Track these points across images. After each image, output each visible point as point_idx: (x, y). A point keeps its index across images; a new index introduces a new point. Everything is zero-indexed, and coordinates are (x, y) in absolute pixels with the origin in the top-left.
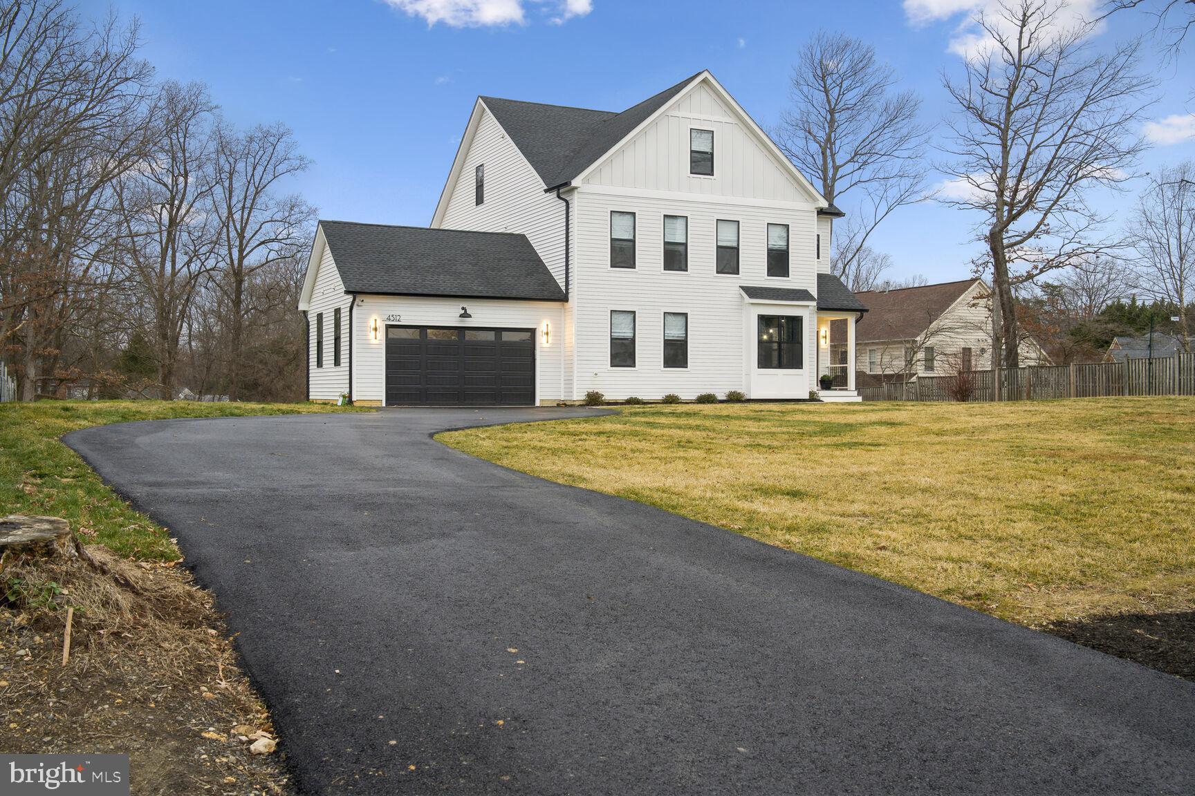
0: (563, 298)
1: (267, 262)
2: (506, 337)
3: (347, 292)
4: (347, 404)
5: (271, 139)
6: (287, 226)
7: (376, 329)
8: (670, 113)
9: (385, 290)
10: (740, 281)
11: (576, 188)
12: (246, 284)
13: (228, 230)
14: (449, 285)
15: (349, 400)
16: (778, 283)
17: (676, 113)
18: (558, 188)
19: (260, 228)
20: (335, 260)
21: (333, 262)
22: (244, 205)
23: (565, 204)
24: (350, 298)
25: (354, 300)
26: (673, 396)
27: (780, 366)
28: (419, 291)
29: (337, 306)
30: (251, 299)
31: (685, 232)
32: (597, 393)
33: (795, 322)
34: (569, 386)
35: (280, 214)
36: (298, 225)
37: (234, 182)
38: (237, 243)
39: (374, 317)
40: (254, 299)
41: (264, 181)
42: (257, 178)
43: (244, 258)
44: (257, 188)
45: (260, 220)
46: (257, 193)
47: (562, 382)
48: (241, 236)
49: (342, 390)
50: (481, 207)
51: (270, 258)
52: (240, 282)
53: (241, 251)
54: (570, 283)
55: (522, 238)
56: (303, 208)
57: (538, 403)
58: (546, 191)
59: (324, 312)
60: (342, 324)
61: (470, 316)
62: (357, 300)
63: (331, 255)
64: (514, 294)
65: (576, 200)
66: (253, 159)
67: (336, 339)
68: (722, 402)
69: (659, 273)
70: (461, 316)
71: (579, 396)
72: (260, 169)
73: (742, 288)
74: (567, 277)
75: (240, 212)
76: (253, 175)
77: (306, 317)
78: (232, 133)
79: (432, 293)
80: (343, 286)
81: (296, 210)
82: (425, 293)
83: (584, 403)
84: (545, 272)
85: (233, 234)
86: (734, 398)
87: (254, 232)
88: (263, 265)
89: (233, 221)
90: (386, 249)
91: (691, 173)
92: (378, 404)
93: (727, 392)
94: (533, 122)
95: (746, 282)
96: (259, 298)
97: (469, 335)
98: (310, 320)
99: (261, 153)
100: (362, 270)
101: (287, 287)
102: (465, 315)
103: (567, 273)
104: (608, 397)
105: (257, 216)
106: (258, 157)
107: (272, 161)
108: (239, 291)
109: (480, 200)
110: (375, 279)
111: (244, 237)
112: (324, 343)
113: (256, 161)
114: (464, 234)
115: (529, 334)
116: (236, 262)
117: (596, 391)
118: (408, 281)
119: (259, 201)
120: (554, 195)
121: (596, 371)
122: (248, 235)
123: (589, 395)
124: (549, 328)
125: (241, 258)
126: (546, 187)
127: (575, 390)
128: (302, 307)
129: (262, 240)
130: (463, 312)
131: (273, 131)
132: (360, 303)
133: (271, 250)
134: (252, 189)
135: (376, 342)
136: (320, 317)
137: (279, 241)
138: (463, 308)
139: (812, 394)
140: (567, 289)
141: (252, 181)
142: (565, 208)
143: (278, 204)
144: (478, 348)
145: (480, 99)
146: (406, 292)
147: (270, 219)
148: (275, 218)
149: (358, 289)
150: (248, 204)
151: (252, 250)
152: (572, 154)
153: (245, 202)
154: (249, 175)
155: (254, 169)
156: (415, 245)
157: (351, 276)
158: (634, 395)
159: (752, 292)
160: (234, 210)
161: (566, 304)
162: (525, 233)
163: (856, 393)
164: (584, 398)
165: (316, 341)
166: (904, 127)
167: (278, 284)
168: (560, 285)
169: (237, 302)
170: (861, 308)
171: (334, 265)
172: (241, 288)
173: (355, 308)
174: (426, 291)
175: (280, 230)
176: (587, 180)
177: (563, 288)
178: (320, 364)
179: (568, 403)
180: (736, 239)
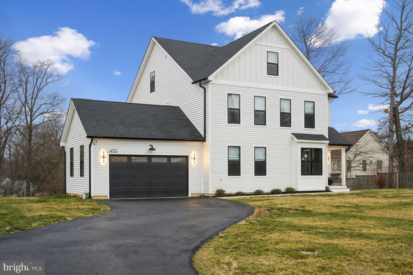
0: (203, 139)
1: (43, 122)
2: (173, 160)
3: (88, 137)
4: (88, 198)
5: (45, 67)
6: (52, 106)
7: (104, 157)
8: (257, 43)
9: (109, 135)
10: (291, 131)
11: (210, 81)
12: (34, 133)
13: (25, 108)
14: (143, 133)
15: (89, 196)
16: (309, 131)
17: (260, 43)
18: (200, 81)
19: (40, 107)
20: (81, 119)
21: (80, 120)
22: (32, 96)
23: (203, 90)
24: (89, 140)
25: (92, 141)
26: (260, 191)
27: (312, 174)
28: (127, 136)
29: (81, 144)
30: (36, 139)
31: (264, 105)
32: (222, 190)
33: (319, 151)
34: (207, 186)
35: (49, 101)
36: (58, 106)
37: (28, 86)
38: (30, 114)
39: (103, 150)
40: (38, 138)
41: (42, 86)
42: (38, 84)
43: (33, 120)
44: (38, 89)
45: (40, 103)
46: (38, 91)
47: (202, 184)
48: (31, 110)
49: (85, 190)
50: (153, 93)
51: (45, 121)
52: (31, 132)
53: (31, 117)
54: (207, 131)
55: (178, 108)
56: (60, 98)
57: (190, 196)
58: (193, 83)
59: (74, 147)
60: (85, 154)
61: (154, 150)
62: (94, 141)
63: (78, 116)
64: (178, 137)
65: (210, 88)
66: (36, 76)
67: (81, 162)
68: (284, 193)
69: (252, 126)
70: (150, 149)
71: (212, 191)
72: (40, 80)
73: (293, 134)
74: (205, 128)
75: (31, 100)
76: (36, 83)
77: (64, 150)
78: (27, 64)
79: (135, 137)
80: (85, 133)
81: (56, 99)
82: (130, 137)
83: (215, 195)
84: (192, 126)
85: (27, 109)
86: (290, 191)
87: (37, 109)
88: (41, 124)
89: (28, 104)
90: (108, 114)
91: (268, 74)
92: (105, 198)
93: (286, 187)
94: (181, 49)
95: (293, 131)
96: (40, 139)
97: (154, 160)
98: (66, 151)
99: (40, 73)
100: (96, 125)
101: (52, 134)
102: (152, 149)
103: (205, 126)
104: (227, 192)
105: (39, 102)
106: (39, 75)
107: (46, 76)
108: (30, 136)
109: (152, 89)
110: (103, 130)
111: (33, 111)
112: (74, 164)
113: (38, 77)
114: (148, 106)
115: (184, 159)
116: (29, 122)
117: (221, 189)
118: (121, 131)
119: (39, 94)
120: (197, 85)
121: (221, 178)
122: (34, 110)
123: (218, 191)
124: (196, 156)
125: (31, 121)
126: (192, 81)
127: (210, 189)
128: (62, 144)
129: (41, 112)
130: (151, 147)
131: (46, 63)
132: (95, 143)
133: (45, 117)
134: (36, 89)
135: (104, 164)
136: (72, 150)
137: (49, 113)
138: (150, 145)
139: (327, 188)
140: (205, 135)
141: (36, 86)
142: (203, 92)
143: (48, 96)
144: (159, 166)
145: (153, 38)
146: (120, 136)
147: (44, 103)
148: (47, 102)
149: (94, 135)
150: (34, 96)
151: (36, 117)
152: (203, 65)
153: (33, 95)
154: (35, 83)
155: (37, 80)
156: (123, 111)
157: (90, 128)
158: (240, 190)
159: (299, 136)
160: (28, 99)
161: (204, 143)
162: (179, 106)
163: (346, 187)
164: (215, 192)
165: (70, 162)
166: (341, 59)
167: (48, 132)
168: (201, 133)
169: (30, 140)
170: (349, 144)
171: (80, 122)
172: (31, 134)
173: (92, 145)
174: (131, 136)
175: (49, 108)
176: (216, 77)
177: (203, 135)
178: (72, 175)
179: (206, 195)
180: (289, 108)
